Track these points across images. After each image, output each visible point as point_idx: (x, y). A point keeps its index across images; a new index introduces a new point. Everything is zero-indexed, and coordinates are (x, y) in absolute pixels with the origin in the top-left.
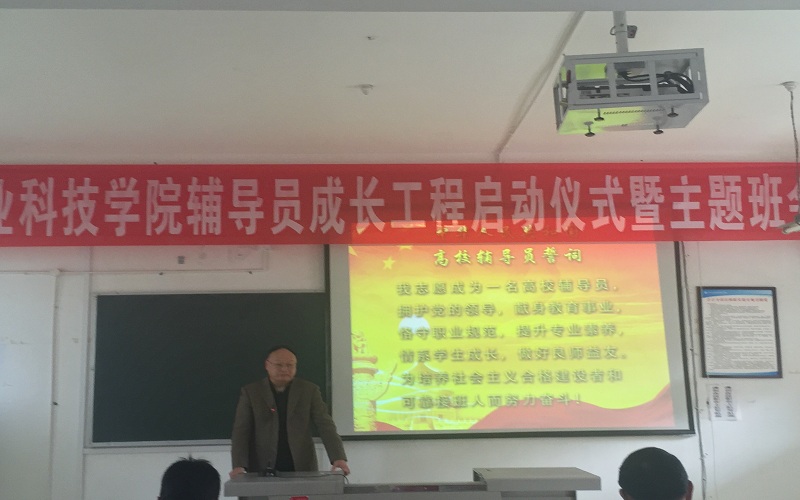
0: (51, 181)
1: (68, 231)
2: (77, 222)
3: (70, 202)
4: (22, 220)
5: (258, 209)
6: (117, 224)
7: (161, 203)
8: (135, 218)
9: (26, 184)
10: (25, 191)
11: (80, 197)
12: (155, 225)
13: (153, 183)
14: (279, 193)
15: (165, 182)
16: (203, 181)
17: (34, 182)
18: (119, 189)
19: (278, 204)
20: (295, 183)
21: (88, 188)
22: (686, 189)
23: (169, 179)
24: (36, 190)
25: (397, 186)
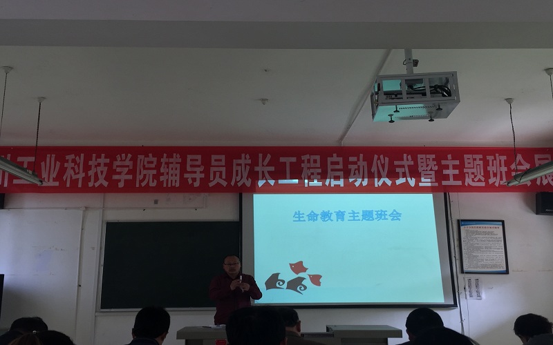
0: (82, 155)
1: (91, 185)
2: (96, 179)
3: (93, 167)
4: (64, 178)
5: (201, 172)
6: (119, 181)
7: (145, 168)
8: (130, 177)
9: (68, 157)
10: (67, 161)
11: (99, 165)
12: (141, 181)
13: (141, 157)
14: (213, 163)
15: (148, 156)
16: (170, 156)
17: (73, 156)
18: (121, 160)
19: (212, 169)
20: (223, 157)
21: (103, 160)
22: (450, 162)
23: (150, 155)
24: (74, 161)
25: (282, 160)
